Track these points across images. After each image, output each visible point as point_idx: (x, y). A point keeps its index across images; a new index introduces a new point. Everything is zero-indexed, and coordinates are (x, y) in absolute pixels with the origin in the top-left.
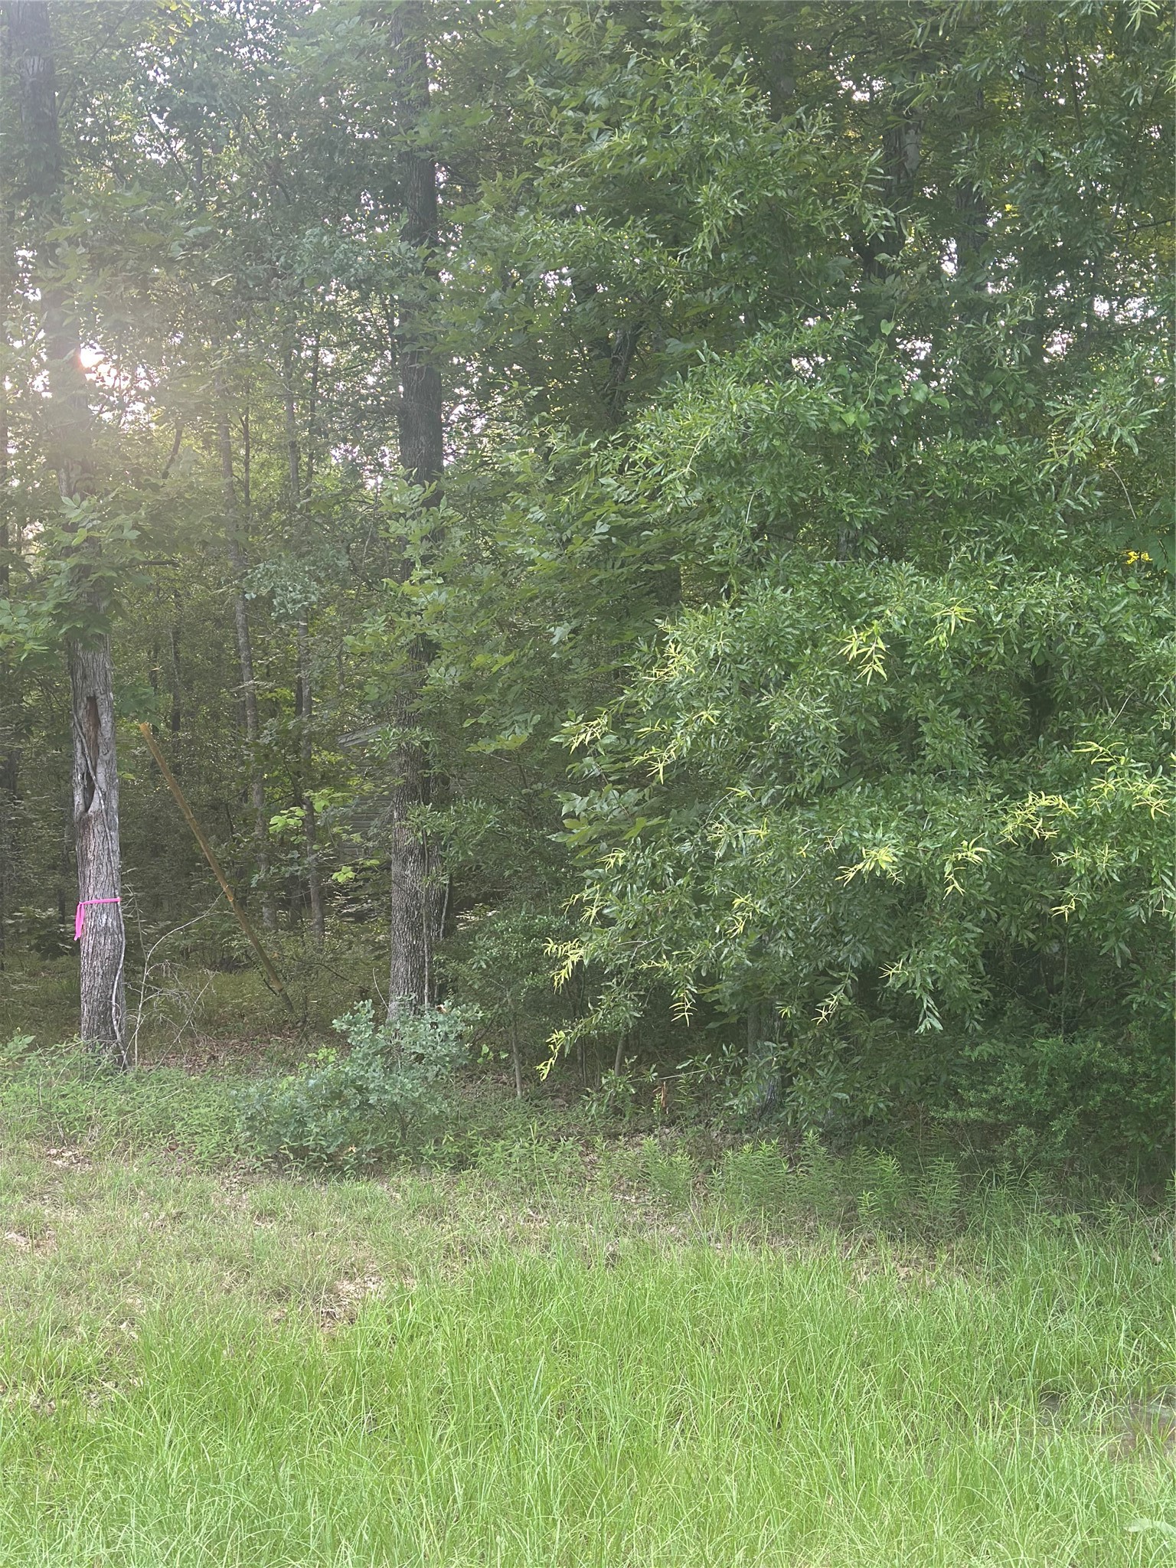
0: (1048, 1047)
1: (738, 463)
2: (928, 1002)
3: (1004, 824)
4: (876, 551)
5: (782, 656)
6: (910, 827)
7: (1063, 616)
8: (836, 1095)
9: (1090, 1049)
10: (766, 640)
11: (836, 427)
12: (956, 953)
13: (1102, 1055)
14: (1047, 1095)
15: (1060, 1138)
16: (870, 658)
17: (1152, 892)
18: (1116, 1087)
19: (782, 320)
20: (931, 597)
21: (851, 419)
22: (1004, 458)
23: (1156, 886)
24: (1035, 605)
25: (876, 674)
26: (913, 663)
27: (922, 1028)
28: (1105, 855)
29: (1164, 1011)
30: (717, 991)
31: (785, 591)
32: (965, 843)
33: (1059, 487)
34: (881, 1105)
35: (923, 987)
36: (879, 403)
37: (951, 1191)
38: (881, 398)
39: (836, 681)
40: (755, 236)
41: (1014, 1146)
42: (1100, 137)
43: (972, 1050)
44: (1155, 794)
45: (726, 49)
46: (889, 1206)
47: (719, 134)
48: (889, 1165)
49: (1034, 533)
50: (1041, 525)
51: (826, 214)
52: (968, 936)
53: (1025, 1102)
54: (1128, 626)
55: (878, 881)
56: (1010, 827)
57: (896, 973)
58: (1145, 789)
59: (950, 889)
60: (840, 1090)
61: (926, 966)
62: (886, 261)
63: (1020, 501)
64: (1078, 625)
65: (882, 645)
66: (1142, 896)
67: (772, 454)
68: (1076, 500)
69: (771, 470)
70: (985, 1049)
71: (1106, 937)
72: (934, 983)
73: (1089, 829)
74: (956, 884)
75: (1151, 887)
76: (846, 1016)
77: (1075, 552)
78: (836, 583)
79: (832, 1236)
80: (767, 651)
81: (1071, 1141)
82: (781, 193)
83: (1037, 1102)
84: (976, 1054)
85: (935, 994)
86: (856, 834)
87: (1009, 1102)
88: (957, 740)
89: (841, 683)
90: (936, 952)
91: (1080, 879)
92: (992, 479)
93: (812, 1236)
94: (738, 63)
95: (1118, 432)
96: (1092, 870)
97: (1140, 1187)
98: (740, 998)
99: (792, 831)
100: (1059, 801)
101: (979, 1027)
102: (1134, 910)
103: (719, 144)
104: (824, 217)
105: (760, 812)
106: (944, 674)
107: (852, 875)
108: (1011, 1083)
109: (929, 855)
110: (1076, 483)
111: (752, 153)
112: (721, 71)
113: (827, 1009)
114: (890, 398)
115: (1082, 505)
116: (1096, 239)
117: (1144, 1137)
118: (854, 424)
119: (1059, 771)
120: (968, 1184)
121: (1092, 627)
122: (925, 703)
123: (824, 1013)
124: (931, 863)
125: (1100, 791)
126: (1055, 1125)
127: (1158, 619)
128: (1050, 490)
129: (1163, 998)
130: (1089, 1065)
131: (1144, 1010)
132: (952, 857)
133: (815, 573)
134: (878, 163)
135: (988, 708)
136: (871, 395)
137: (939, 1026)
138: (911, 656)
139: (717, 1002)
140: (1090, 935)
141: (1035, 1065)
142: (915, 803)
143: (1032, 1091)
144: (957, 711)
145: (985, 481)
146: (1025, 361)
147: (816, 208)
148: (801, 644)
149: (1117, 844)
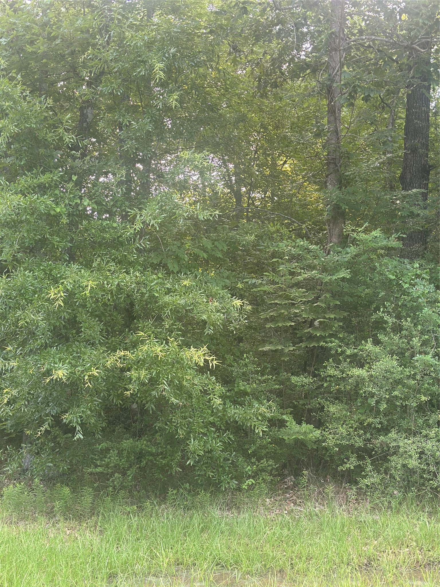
0: (127, 443)
1: (15, 223)
2: (78, 428)
3: (107, 361)
4: (68, 259)
5: (27, 297)
6: (73, 362)
7: (133, 286)
8: (47, 464)
9: (142, 444)
10: (21, 290)
11: (52, 213)
12: (90, 410)
13: (146, 446)
14: (127, 461)
15: (130, 478)
16: (58, 299)
17: (160, 386)
18: (151, 458)
19: (34, 172)
20: (82, 277)
21: (58, 210)
22: (116, 228)
23: (161, 384)
24: (121, 282)
25: (60, 305)
26: (77, 302)
27: (76, 438)
28: (143, 373)
29: (167, 429)
30: (5, 425)
31: (30, 272)
32: (93, 368)
33: (135, 240)
34: (65, 468)
35: (77, 422)
36: (70, 205)
37: (89, 499)
38: (71, 203)
39: (48, 307)
40: (25, 140)
41: (113, 481)
42: (148, 118)
43: (99, 445)
44: (161, 351)
45: (14, 71)
46: (66, 507)
47: (8, 102)
48: (66, 490)
49: (125, 256)
50: (128, 253)
51: (51, 135)
52: (95, 403)
53: (118, 465)
54: (157, 290)
55: (58, 382)
56: (109, 362)
57: (66, 418)
58: (158, 349)
59: (87, 385)
60: (49, 462)
61: (78, 414)
62: (75, 154)
63: (122, 244)
64: (138, 290)
65: (62, 295)
66: (156, 388)
67: (28, 222)
68: (140, 244)
69: (27, 227)
70: (104, 445)
71: (147, 402)
72: (81, 421)
73: (139, 363)
74: (89, 384)
75: (159, 385)
76: (55, 433)
77: (140, 263)
78: (51, 270)
79: (42, 519)
80: (22, 295)
81: (134, 478)
82: (33, 126)
83: (122, 464)
84: (101, 446)
85: (82, 425)
86: (52, 365)
87: (112, 465)
88: (94, 330)
89: (49, 308)
90: (82, 409)
91: (135, 381)
92: (110, 235)
93: (35, 520)
94: (19, 76)
95: (152, 222)
96: (139, 378)
97: (160, 494)
98: (14, 427)
99: (27, 363)
100: (127, 353)
101: (100, 437)
102: (154, 393)
103: (8, 106)
104: (50, 136)
105: (15, 357)
106: (89, 306)
107: (48, 380)
108: (113, 458)
109: (79, 373)
110: (140, 238)
111: (23, 110)
112: (12, 79)
113: (41, 432)
114: (74, 203)
115: (142, 246)
116: (147, 154)
117: (161, 476)
118: (60, 212)
119: (131, 342)
120: (96, 496)
121: (144, 291)
122: (83, 317)
123: (39, 433)
124: (80, 376)
125: (142, 350)
126: (129, 472)
127: (167, 288)
128: (131, 240)
129: (166, 424)
130: (142, 449)
131: (161, 429)
132: (88, 374)
133: (43, 266)
134: (69, 119)
135: (109, 318)
136: (67, 201)
137: (82, 437)
138: (76, 298)
139: (5, 429)
140: (142, 401)
141: (122, 450)
142: (77, 353)
143: (121, 460)
144: (97, 319)
145: (108, 236)
146: (124, 194)
147: (46, 133)
148: (35, 292)
149: (149, 369)
